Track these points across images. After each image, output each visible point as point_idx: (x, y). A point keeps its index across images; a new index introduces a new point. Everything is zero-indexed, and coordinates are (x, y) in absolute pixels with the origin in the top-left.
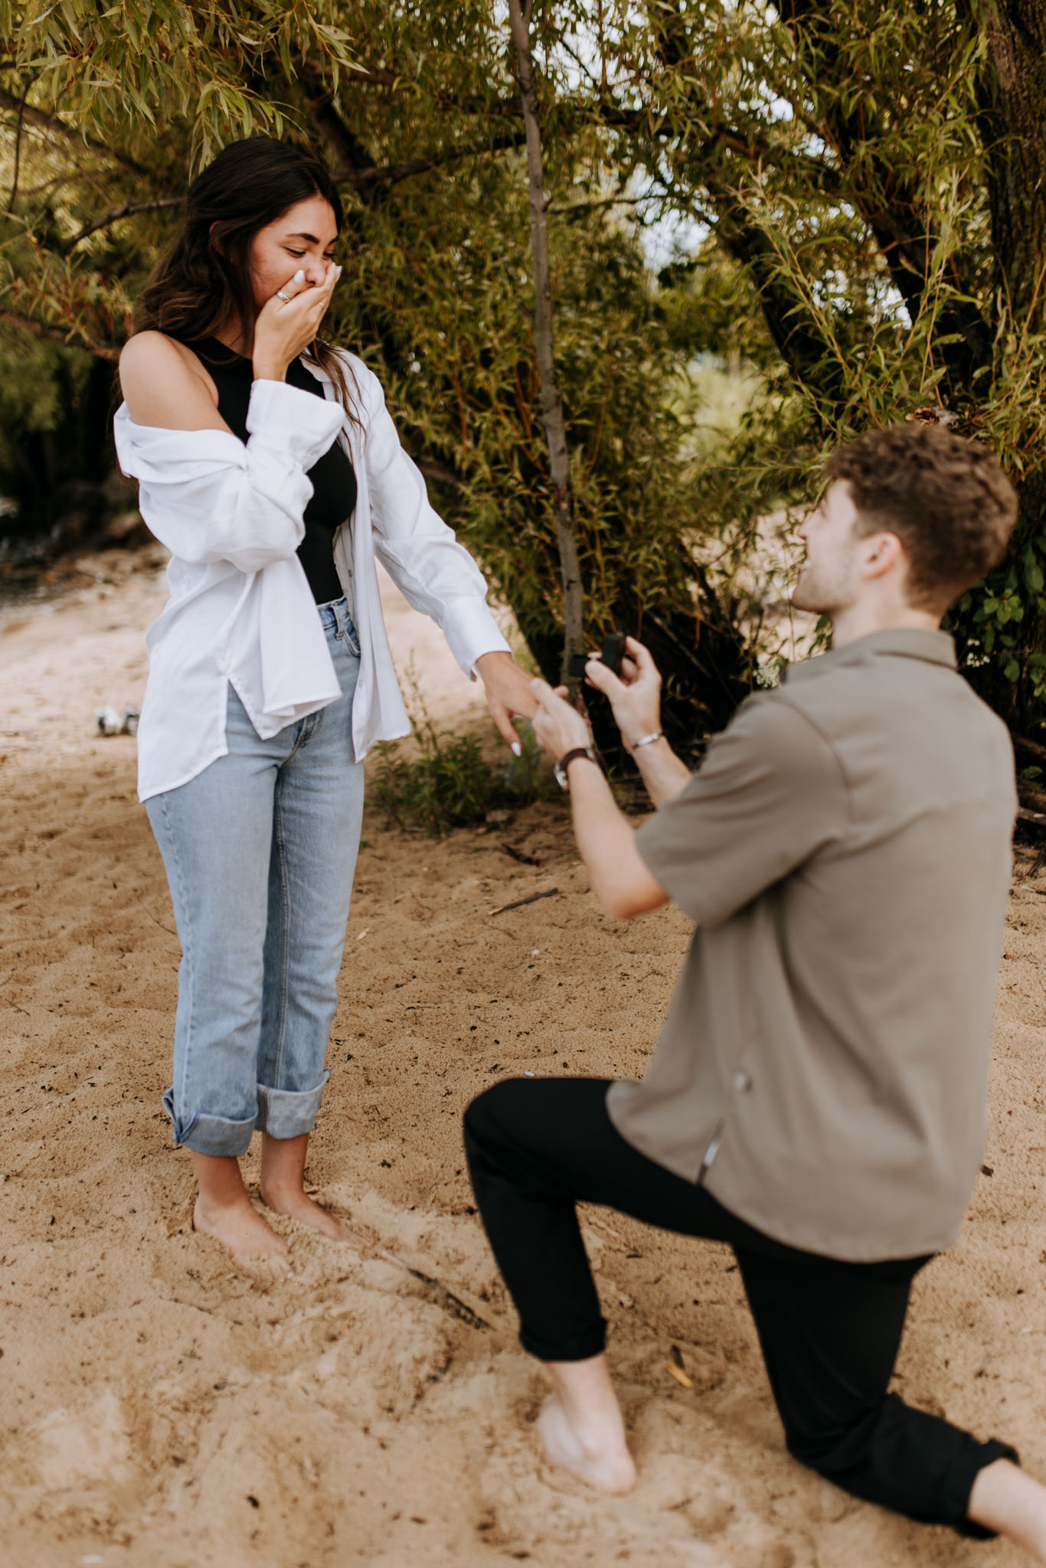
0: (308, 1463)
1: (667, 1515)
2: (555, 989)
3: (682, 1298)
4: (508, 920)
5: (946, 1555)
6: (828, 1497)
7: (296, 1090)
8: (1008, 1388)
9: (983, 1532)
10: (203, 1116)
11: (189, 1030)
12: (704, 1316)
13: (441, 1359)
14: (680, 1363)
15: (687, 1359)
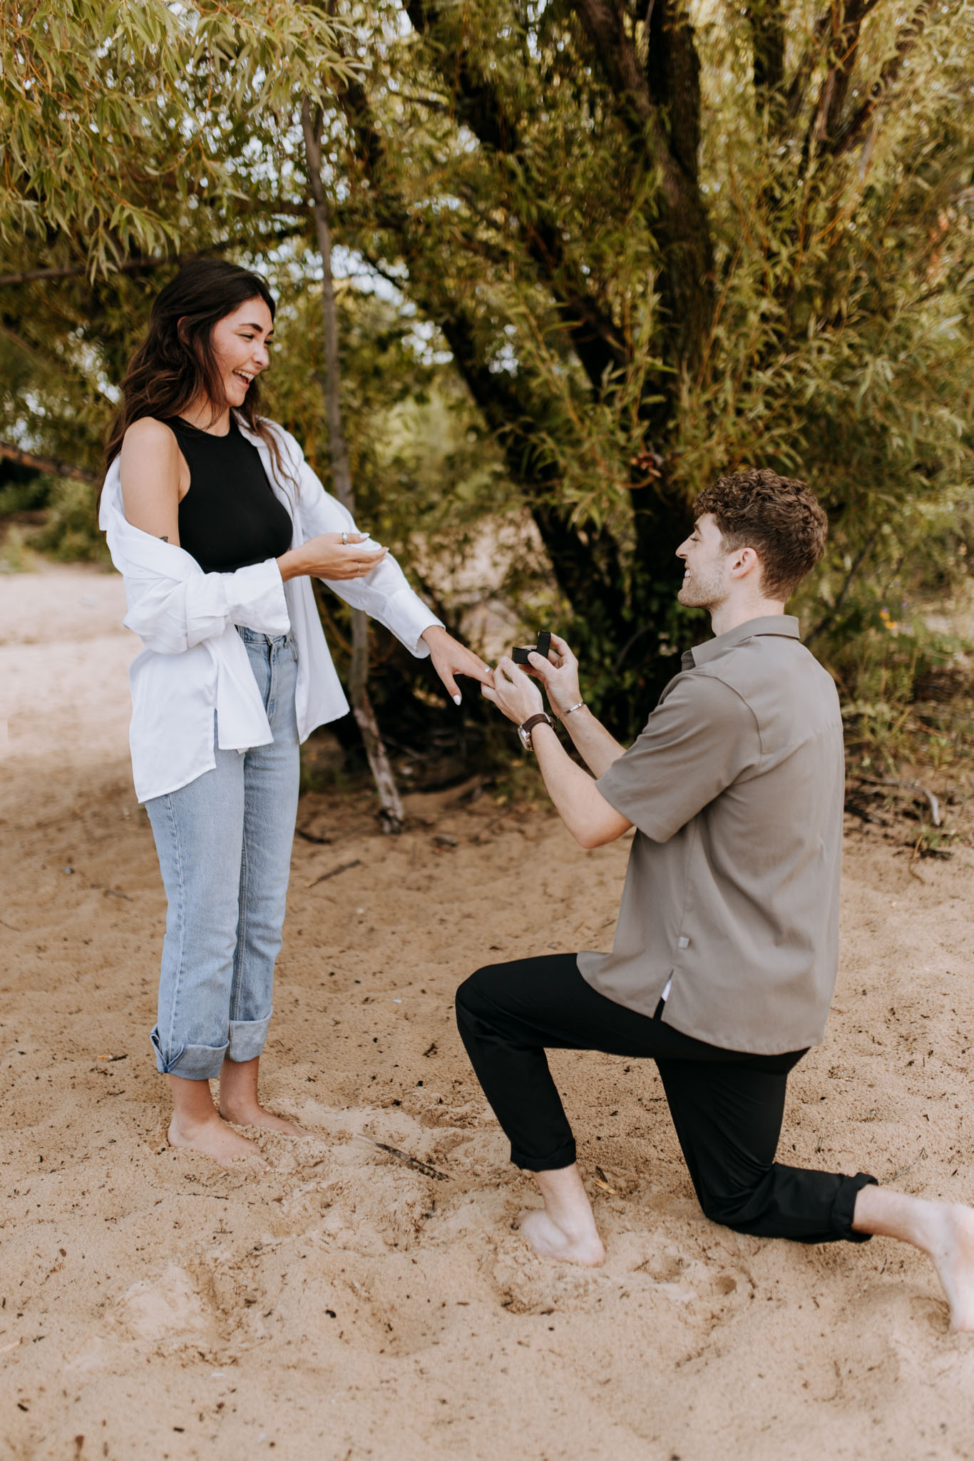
0: (357, 1285)
1: (634, 1274)
2: (390, 936)
3: (588, 1137)
4: (324, 888)
5: (832, 1265)
6: (743, 1242)
7: (252, 1019)
8: (839, 1156)
9: (861, 1236)
10: (190, 1046)
11: (178, 975)
12: (607, 1147)
13: (428, 1202)
14: (604, 1179)
15: (608, 1175)
